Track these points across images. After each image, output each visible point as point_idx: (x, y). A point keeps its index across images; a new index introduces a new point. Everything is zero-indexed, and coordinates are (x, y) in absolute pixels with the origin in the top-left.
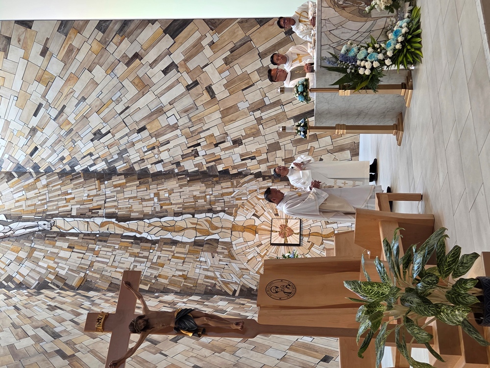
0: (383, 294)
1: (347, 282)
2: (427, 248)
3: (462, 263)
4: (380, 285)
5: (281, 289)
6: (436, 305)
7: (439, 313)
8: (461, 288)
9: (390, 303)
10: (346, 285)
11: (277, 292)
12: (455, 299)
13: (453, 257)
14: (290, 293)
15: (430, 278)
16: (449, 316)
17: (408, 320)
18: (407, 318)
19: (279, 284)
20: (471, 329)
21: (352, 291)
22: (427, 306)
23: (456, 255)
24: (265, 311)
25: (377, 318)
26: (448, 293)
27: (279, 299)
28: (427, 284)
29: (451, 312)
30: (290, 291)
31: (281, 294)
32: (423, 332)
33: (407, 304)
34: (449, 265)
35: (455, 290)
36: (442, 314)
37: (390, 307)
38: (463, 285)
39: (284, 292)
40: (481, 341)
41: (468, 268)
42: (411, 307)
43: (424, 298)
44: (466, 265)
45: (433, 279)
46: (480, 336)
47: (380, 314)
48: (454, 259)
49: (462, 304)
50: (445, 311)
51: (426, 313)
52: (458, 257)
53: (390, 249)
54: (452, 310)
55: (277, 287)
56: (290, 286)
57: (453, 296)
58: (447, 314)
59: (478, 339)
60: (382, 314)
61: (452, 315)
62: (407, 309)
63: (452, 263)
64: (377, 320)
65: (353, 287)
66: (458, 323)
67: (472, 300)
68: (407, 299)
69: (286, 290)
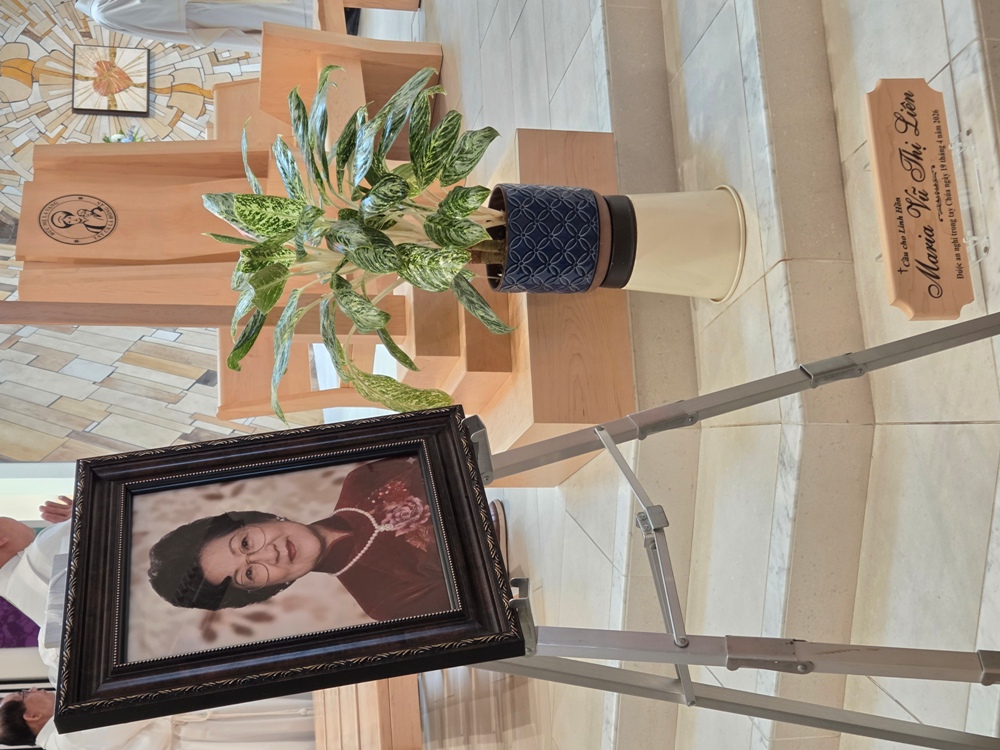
0: (286, 224)
1: (209, 196)
2: (390, 116)
3: (462, 151)
4: (279, 203)
5: (77, 217)
6: (401, 248)
7: (404, 264)
8: (457, 208)
9: (300, 245)
10: (208, 205)
11: (68, 226)
12: (443, 235)
13: (444, 136)
14: (102, 228)
15: (390, 185)
16: (424, 271)
17: (340, 283)
18: (339, 278)
19: (74, 207)
20: (474, 300)
21: (221, 217)
22: (381, 250)
23: (450, 132)
24: (38, 272)
25: (272, 280)
26: (430, 221)
27: (72, 241)
28: (383, 200)
29: (429, 263)
30: (100, 222)
31: (79, 230)
32: (370, 309)
33: (340, 246)
34: (435, 157)
35: (444, 214)
36: (411, 266)
37: (302, 255)
38: (460, 202)
39: (87, 226)
40: (493, 323)
41: (474, 162)
42: (347, 254)
43: (376, 232)
44: (469, 156)
45: (395, 188)
46: (491, 313)
47: (281, 270)
48: (445, 143)
49: (456, 244)
50: (419, 259)
51: (377, 265)
52: (454, 137)
53: (305, 117)
54: (432, 259)
55: (68, 214)
56: (101, 210)
57: (440, 227)
58: (421, 267)
59: (486, 319)
60: (286, 271)
61: (432, 270)
62: (340, 259)
63: (442, 152)
64: (272, 284)
65: (223, 208)
66: (442, 286)
67: (477, 234)
68: (339, 234)
69: (93, 221)
